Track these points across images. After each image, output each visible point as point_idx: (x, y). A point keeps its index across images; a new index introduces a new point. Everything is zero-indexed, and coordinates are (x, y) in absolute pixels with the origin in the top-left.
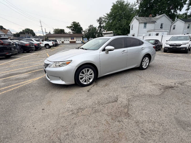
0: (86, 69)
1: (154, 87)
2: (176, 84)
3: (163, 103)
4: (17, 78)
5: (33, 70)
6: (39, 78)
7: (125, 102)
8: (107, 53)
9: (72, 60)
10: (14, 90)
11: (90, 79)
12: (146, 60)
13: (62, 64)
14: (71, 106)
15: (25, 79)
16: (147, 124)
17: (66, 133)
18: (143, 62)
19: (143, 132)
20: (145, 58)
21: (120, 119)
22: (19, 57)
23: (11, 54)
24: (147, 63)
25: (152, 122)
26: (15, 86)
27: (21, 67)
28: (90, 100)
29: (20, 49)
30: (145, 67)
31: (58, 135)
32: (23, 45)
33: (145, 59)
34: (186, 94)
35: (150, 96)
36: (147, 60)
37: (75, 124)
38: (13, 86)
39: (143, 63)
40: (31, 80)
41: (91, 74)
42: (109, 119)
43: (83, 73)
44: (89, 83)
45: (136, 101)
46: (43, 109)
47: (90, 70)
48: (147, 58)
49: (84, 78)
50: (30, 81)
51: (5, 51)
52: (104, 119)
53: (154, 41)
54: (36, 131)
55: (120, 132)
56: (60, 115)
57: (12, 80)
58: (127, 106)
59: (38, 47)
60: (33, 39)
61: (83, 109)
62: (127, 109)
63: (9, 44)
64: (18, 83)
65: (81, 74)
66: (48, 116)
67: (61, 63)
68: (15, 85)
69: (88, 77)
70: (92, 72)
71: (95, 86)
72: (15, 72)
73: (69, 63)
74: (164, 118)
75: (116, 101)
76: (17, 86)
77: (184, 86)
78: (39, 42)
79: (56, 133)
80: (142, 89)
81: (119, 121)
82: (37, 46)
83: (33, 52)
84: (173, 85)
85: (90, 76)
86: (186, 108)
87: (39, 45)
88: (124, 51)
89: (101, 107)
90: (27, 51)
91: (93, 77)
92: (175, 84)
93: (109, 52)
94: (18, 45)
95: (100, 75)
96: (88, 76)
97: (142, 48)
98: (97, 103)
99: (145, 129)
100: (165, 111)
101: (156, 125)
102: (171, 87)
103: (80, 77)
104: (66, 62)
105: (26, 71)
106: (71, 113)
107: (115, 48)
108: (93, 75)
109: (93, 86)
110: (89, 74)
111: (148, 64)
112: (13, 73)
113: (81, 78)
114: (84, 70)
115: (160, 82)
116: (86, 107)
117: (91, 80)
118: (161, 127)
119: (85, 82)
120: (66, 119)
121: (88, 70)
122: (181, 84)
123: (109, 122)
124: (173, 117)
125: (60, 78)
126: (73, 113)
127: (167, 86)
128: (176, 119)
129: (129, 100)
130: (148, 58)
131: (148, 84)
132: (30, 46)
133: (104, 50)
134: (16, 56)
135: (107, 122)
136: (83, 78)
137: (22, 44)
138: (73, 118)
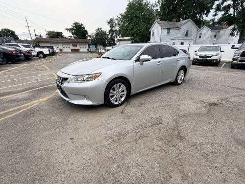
0: (118, 85)
1: (197, 105)
2: (220, 100)
4: (13, 99)
5: (33, 88)
6: (47, 98)
7: (172, 124)
8: (142, 64)
9: (101, 73)
10: (16, 115)
11: (121, 97)
13: (88, 78)
14: (107, 132)
15: (26, 99)
17: (115, 165)
18: (179, 75)
19: (205, 155)
21: (173, 143)
22: (3, 70)
24: (182, 77)
27: (12, 83)
29: (2, 58)
30: (180, 82)
31: (107, 169)
32: (7, 53)
33: (181, 72)
36: (182, 74)
37: (123, 153)
38: (11, 110)
39: (178, 77)
40: (37, 101)
41: (123, 91)
42: (161, 144)
43: (114, 90)
44: (120, 102)
46: (72, 139)
47: (122, 86)
50: (35, 103)
52: (156, 145)
54: (74, 167)
56: (98, 144)
57: (7, 102)
58: (176, 128)
59: (29, 56)
60: (19, 44)
61: (125, 135)
62: (177, 131)
64: (18, 106)
65: (111, 91)
66: (82, 147)
67: (87, 76)
69: (120, 94)
70: (125, 88)
71: (128, 106)
72: (6, 91)
73: (98, 76)
74: (221, 139)
75: (161, 123)
76: (18, 110)
78: (29, 49)
79: (102, 167)
80: (185, 108)
81: (173, 146)
82: (27, 54)
86: (239, 126)
87: (29, 52)
88: (159, 62)
89: (145, 130)
91: (125, 95)
92: (218, 100)
93: (144, 62)
97: (178, 59)
98: (138, 126)
99: (206, 152)
101: (216, 146)
102: (216, 104)
103: (111, 95)
104: (93, 75)
105: (22, 89)
106: (111, 140)
107: (152, 58)
108: (125, 92)
109: (126, 106)
110: (121, 90)
113: (112, 97)
114: (115, 86)
115: (201, 99)
116: (128, 132)
117: (123, 99)
118: (222, 147)
119: (116, 101)
120: (108, 149)
121: (120, 86)
122: (224, 100)
123: (163, 148)
125: (85, 96)
126: (114, 141)
127: (211, 103)
128: (233, 138)
129: (175, 121)
130: (183, 71)
131: (190, 101)
132: (17, 54)
133: (138, 60)
136: (114, 96)
137: (4, 51)
138: (117, 147)
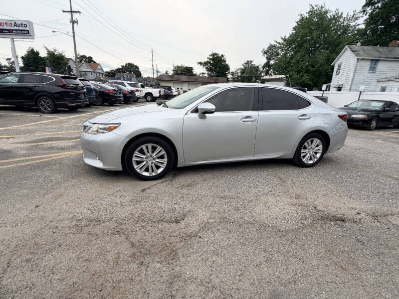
2: (363, 215)
3: (278, 252)
7: (194, 228)
8: (203, 117)
9: (120, 123)
12: (313, 146)
14: (85, 211)
16: (192, 287)
17: (30, 257)
18: (305, 148)
20: (309, 141)
21: (147, 259)
22: (89, 112)
23: (74, 104)
24: (316, 153)
25: (210, 285)
26: (37, 159)
28: (129, 209)
29: (97, 98)
30: (311, 162)
32: (105, 92)
33: (312, 142)
34: (363, 244)
35: (263, 227)
36: (318, 146)
39: (303, 150)
40: (70, 153)
42: (127, 252)
44: (154, 174)
45: (219, 230)
46: (37, 206)
47: (159, 148)
48: (317, 141)
49: (144, 163)
50: (65, 154)
51: (66, 99)
52: (117, 252)
53: (382, 104)
55: (122, 284)
56: (53, 223)
57: (42, 149)
59: (131, 98)
61: (100, 222)
62: (182, 244)
63: (76, 88)
65: (136, 153)
67: (101, 126)
68: (39, 157)
69: (154, 161)
70: (163, 152)
72: (60, 136)
73: (115, 128)
77: (378, 224)
81: (141, 263)
82: (129, 95)
83: (119, 106)
84: (350, 214)
85: (157, 160)
88: (247, 117)
89: (138, 225)
90: (109, 102)
91: (165, 165)
92: (358, 214)
93: (207, 115)
94: (95, 90)
95: (181, 163)
96: (154, 159)
97: (303, 115)
98: (137, 215)
100: (266, 269)
102: (339, 220)
103: (134, 159)
104: (109, 126)
105: (77, 136)
107: (218, 110)
108: (166, 159)
109: (163, 182)
110: (156, 155)
111: (318, 156)
112: (54, 138)
113: (138, 163)
114: (144, 147)
116: (109, 220)
117: (160, 170)
120: (54, 233)
121: (154, 149)
122: (375, 217)
124: (269, 290)
125: (96, 154)
127: (331, 214)
129: (205, 227)
130: (319, 141)
131: (286, 201)
132: (116, 93)
133: (196, 110)
134: (86, 110)
135: (118, 258)
136: (142, 162)
137: (102, 90)
